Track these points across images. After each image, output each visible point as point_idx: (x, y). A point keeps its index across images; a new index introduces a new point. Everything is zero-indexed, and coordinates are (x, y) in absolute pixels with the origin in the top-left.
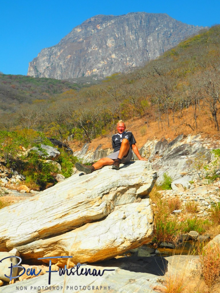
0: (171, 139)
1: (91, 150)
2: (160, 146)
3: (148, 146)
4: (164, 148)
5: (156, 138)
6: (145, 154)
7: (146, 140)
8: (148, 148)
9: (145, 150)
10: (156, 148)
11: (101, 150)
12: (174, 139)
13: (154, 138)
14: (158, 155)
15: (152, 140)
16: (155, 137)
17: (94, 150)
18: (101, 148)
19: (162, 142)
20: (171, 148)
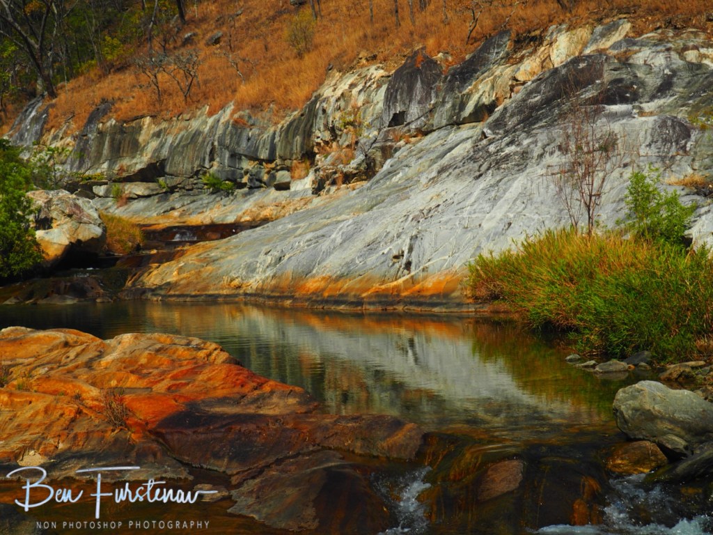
0: (450, 59)
1: (59, 127)
2: (411, 89)
3: (342, 94)
4: (433, 95)
5: (374, 57)
6: (332, 130)
7: (322, 70)
8: (342, 103)
9: (329, 111)
10: (390, 99)
11: (108, 124)
12: (467, 57)
13: (364, 61)
14: (406, 128)
15: (352, 68)
16: (363, 54)
17: (73, 126)
18: (110, 118)
19: (418, 69)
20: (469, 95)
